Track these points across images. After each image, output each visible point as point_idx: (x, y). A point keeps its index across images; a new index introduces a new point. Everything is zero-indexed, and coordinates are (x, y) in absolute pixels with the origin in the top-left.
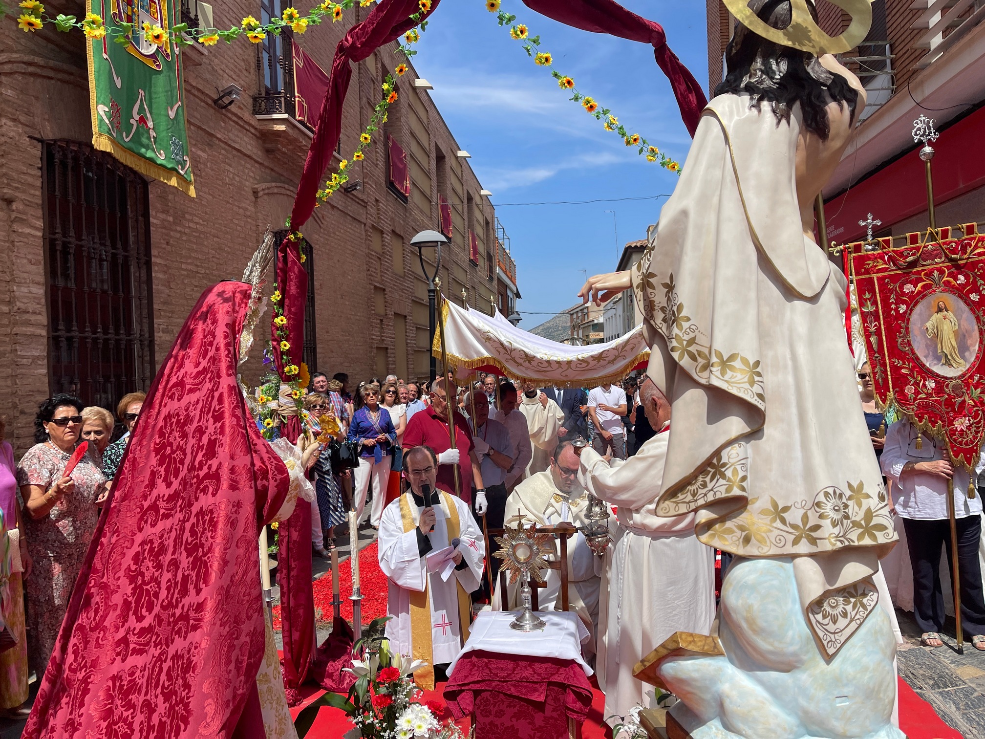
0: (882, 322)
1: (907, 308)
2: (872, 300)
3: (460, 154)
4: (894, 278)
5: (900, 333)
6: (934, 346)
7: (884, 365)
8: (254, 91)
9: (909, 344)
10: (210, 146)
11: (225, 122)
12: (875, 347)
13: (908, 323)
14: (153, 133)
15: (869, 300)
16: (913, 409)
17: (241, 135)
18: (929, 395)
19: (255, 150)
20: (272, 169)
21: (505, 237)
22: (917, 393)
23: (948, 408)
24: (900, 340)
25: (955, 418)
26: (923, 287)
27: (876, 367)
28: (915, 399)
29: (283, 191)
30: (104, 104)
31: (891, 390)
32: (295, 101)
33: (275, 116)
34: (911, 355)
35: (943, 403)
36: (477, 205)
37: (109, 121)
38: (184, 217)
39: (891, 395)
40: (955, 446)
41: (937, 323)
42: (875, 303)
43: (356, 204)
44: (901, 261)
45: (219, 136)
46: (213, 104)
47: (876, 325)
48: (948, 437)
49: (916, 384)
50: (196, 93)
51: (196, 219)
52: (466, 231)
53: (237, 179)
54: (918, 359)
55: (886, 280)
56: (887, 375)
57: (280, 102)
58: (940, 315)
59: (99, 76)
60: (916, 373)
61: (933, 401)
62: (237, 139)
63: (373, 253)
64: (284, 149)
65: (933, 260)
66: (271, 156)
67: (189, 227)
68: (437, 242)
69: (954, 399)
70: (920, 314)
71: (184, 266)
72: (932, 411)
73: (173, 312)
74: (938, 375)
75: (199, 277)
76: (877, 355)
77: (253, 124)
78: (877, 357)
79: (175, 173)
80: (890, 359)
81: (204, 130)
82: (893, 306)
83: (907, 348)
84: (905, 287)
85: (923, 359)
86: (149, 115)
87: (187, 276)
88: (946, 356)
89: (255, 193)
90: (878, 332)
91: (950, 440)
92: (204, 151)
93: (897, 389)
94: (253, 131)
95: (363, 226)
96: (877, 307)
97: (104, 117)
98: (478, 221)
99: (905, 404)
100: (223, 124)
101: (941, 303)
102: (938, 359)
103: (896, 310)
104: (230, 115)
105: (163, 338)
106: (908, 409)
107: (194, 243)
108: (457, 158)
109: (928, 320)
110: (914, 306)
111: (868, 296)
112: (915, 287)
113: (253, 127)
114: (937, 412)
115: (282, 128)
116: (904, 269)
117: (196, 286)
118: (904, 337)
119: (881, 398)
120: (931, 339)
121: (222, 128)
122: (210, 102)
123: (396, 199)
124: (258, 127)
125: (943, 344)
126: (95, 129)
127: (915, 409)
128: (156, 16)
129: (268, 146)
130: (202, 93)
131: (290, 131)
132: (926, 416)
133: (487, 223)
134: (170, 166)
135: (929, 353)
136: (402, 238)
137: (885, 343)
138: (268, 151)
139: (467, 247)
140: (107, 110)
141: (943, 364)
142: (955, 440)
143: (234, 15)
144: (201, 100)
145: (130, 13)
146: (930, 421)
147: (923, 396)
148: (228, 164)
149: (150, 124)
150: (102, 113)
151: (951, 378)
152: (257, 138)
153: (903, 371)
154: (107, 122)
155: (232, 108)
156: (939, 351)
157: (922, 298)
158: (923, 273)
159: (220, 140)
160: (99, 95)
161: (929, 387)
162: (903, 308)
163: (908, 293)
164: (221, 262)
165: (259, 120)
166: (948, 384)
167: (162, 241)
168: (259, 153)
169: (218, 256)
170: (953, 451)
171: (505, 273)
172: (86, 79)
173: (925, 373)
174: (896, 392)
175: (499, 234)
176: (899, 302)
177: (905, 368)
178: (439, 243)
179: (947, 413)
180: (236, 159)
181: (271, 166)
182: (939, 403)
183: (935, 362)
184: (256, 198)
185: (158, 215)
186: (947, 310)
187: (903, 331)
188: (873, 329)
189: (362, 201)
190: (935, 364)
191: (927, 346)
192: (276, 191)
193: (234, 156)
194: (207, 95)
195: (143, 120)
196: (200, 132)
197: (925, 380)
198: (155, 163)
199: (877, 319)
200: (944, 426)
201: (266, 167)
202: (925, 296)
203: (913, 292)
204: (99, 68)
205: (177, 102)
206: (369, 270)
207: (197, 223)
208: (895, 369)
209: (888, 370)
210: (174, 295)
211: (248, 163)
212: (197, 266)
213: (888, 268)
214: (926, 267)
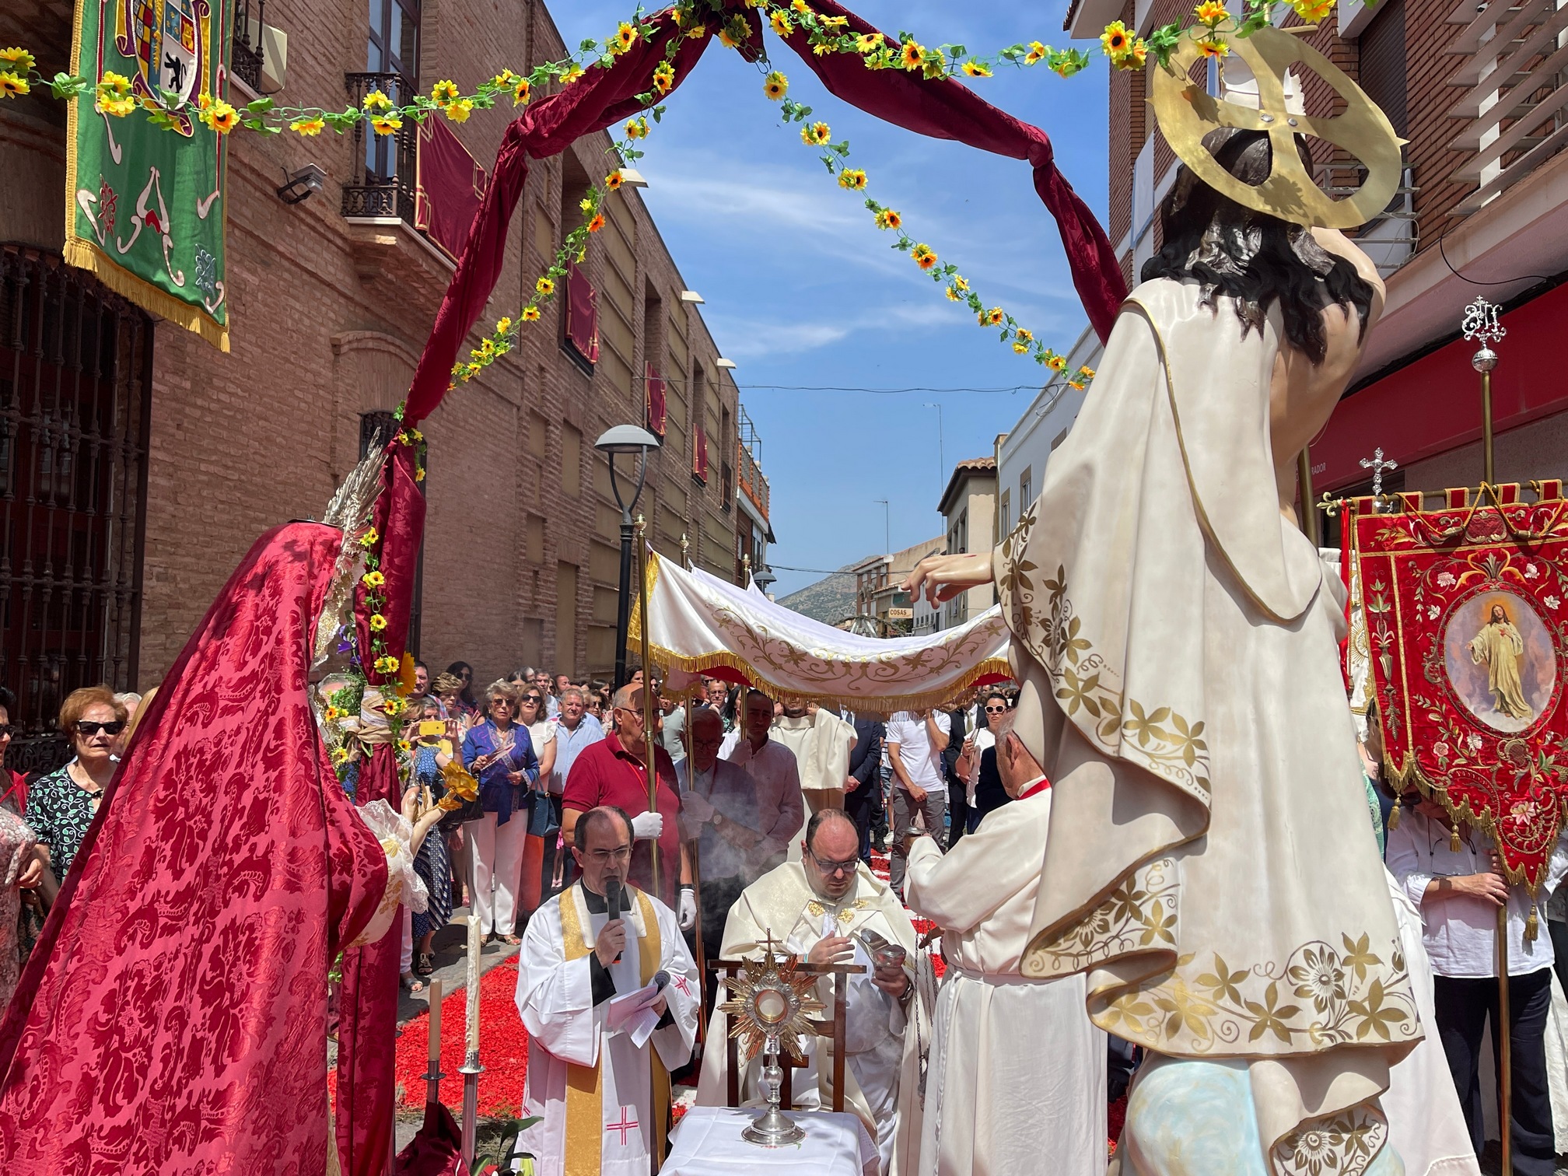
0: (1400, 632)
1: (1442, 611)
2: (1386, 594)
3: (687, 296)
4: (1423, 561)
5: (1429, 653)
6: (1483, 678)
7: (1400, 704)
8: (346, 177)
9: (1443, 671)
10: (266, 264)
11: (292, 225)
12: (1387, 673)
13: (1442, 637)
14: (167, 241)
15: (1382, 593)
16: (1445, 783)
17: (318, 248)
18: (1472, 761)
19: (340, 276)
20: (367, 309)
21: (754, 439)
22: (1453, 756)
23: (1501, 785)
24: (1428, 665)
25: (1512, 803)
26: (1469, 579)
27: (1387, 707)
28: (1449, 766)
29: (384, 346)
30: (90, 189)
31: (1411, 747)
32: (414, 198)
33: (379, 221)
34: (1445, 690)
35: (1494, 776)
36: (711, 384)
37: (96, 217)
38: (210, 383)
39: (1410, 756)
40: (1511, 850)
41: (1490, 640)
42: (1390, 599)
43: (506, 373)
44: (1435, 534)
45: (281, 248)
46: (275, 196)
47: (1389, 637)
48: (1500, 834)
49: (1452, 740)
50: (248, 175)
51: (231, 388)
52: (689, 426)
53: (307, 322)
54: (1456, 698)
55: (1410, 564)
56: (1405, 721)
57: (390, 197)
58: (1495, 628)
59: (84, 142)
60: (1451, 723)
61: (1477, 770)
62: (313, 256)
63: (529, 457)
64: (390, 276)
65: (1488, 535)
66: (368, 286)
67: (219, 401)
68: (641, 445)
69: (1513, 769)
70: (1463, 624)
71: (203, 467)
72: (1476, 788)
73: (177, 545)
74: (1488, 728)
75: (229, 487)
76: (1389, 687)
77: (341, 231)
78: (1390, 691)
79: (198, 309)
80: (1411, 694)
81: (257, 238)
82: (1419, 607)
83: (1439, 679)
84: (1440, 576)
85: (1464, 700)
86: (164, 211)
87: (208, 484)
88: (1502, 696)
89: (336, 346)
90: (1393, 649)
91: (1503, 840)
92: (254, 272)
93: (1421, 747)
94: (339, 242)
95: (515, 410)
96: (1393, 606)
97: (88, 212)
98: (709, 409)
99: (1433, 773)
100: (289, 229)
101: (1497, 608)
102: (1489, 700)
103: (1425, 613)
104: (302, 215)
105: (158, 590)
106: (1437, 781)
107: (225, 428)
108: (680, 302)
109: (1476, 634)
110: (1453, 610)
111: (1379, 586)
112: (1457, 578)
113: (340, 236)
114: (1484, 790)
115: (390, 240)
116: (1439, 546)
117: (222, 502)
118: (1436, 660)
119: (1394, 760)
120: (1479, 667)
121: (288, 234)
122: (270, 191)
123: (575, 368)
124: (349, 237)
125: (1499, 677)
126: (70, 231)
127: (1449, 782)
128: (190, 46)
129: (365, 269)
130: (259, 175)
131: (404, 247)
132: (1466, 796)
133: (726, 414)
134: (190, 298)
135: (1474, 690)
136: (581, 434)
137: (1403, 668)
138: (363, 278)
139: (689, 453)
140: (93, 199)
141: (1496, 711)
142: (1512, 840)
143: (322, 50)
144: (256, 188)
145: (147, 39)
146: (1473, 805)
147: (1463, 761)
148: (293, 297)
149: (165, 226)
150: (84, 204)
151: (1509, 735)
152: (346, 254)
153: (1432, 717)
154: (92, 219)
155: (308, 203)
156: (1491, 688)
157: (1467, 598)
158: (1470, 557)
159: (282, 255)
160: (82, 173)
161: (1472, 747)
162: (1435, 612)
163: (1445, 587)
164: (268, 461)
165: (351, 225)
166: (1504, 744)
167: (169, 422)
168: (348, 280)
169: (263, 452)
170: (1509, 858)
171: (751, 499)
172: (62, 142)
173: (1467, 723)
174: (1419, 751)
175: (745, 433)
176: (1429, 600)
177: (1435, 712)
178: (645, 447)
179: (1501, 793)
180: (307, 288)
181: (366, 302)
182: (1489, 775)
183: (1484, 706)
184: (337, 355)
185: (167, 377)
186: (1507, 621)
187: (1434, 649)
188: (1385, 643)
189: (517, 368)
190: (1484, 710)
191: (1472, 678)
192: (370, 345)
193: (304, 283)
194: (266, 179)
195: (152, 219)
196: (250, 240)
197: (1466, 735)
198: (168, 292)
199: (1392, 626)
200: (1494, 814)
201: (357, 304)
202: (1472, 594)
203: (1452, 586)
204: (87, 126)
205: (214, 191)
206: (520, 486)
207: (231, 394)
208: (1419, 713)
209: (1408, 712)
210: (182, 515)
211: (327, 296)
212: (226, 467)
213: (1414, 543)
214: (1476, 547)
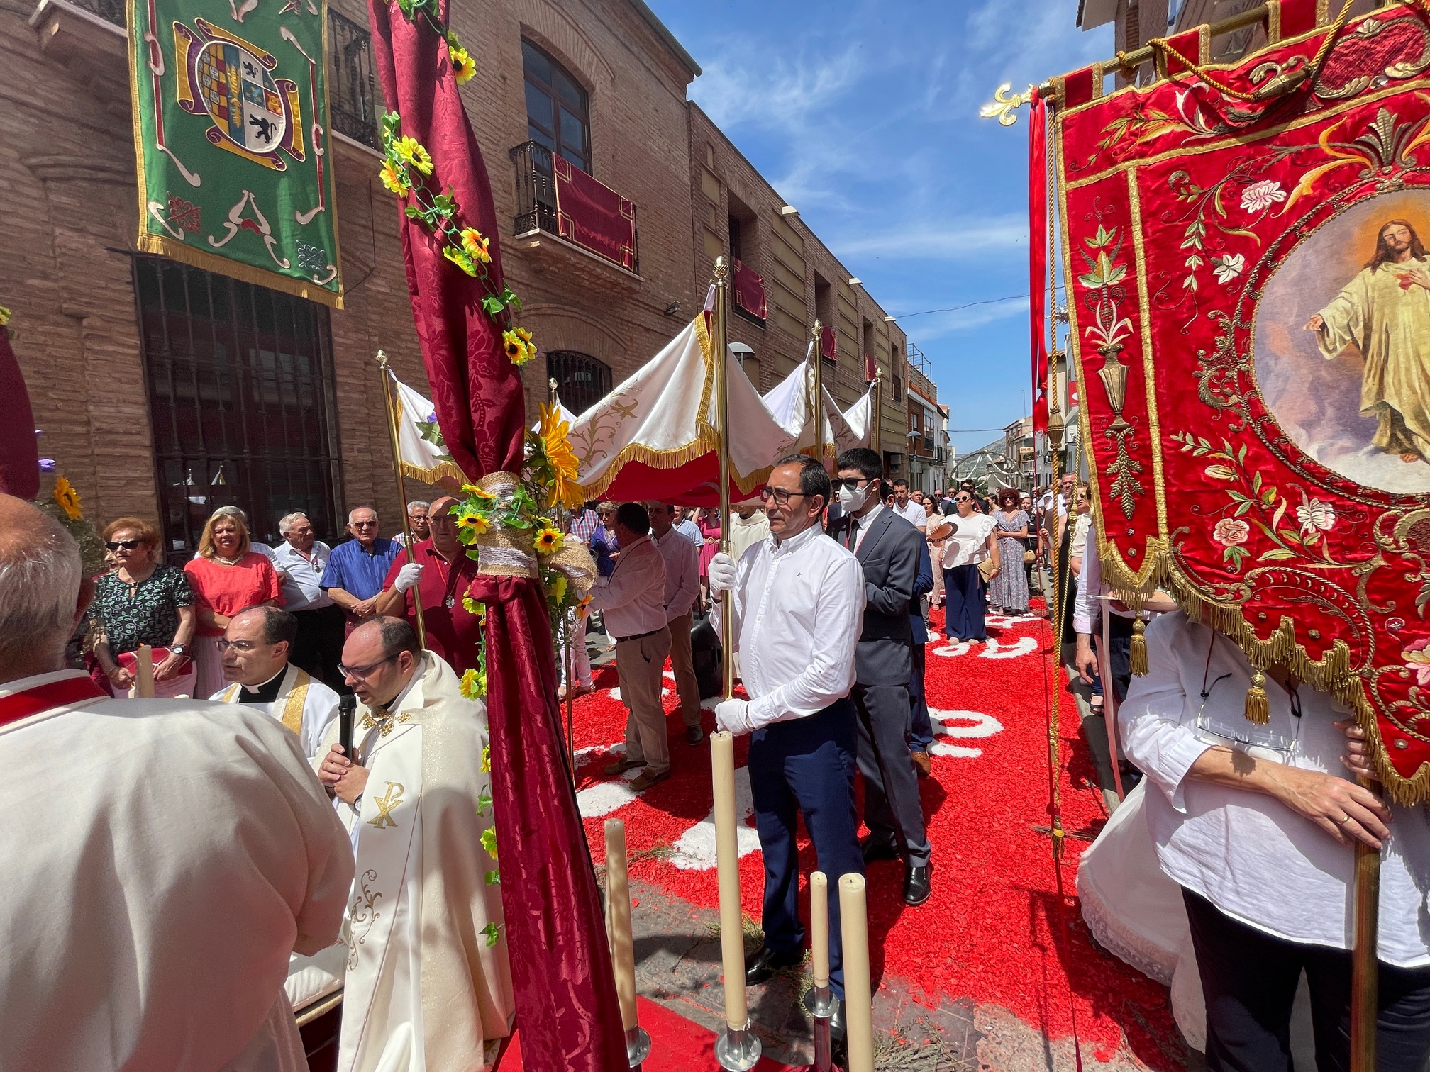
0: (1145, 317)
1: (1249, 262)
2: (1117, 248)
3: (852, 281)
5: (1214, 349)
6: (1344, 385)
7: (1144, 453)
9: (1245, 383)
12: (1116, 398)
13: (1247, 315)
14: (269, 240)
15: (1108, 249)
16: (1237, 595)
18: (1306, 553)
21: (925, 362)
22: (1258, 543)
23: (1382, 603)
24: (1207, 374)
25: (1407, 640)
26: (1321, 182)
27: (1113, 458)
28: (1249, 564)
30: (158, 201)
31: (1163, 529)
32: (556, 217)
33: (531, 233)
34: (1247, 419)
35: (1362, 584)
37: (165, 219)
39: (1160, 546)
40: (1401, 735)
41: (1369, 303)
47: (1122, 329)
48: (1371, 699)
49: (1260, 515)
52: (861, 354)
54: (1273, 431)
55: (1173, 177)
56: (1151, 483)
58: (1385, 274)
59: (150, 171)
60: (1258, 479)
61: (1320, 572)
64: (549, 267)
65: (1377, 71)
69: (1415, 571)
72: (1314, 606)
74: (1350, 487)
76: (1119, 422)
78: (1119, 430)
79: (304, 282)
80: (1164, 434)
82: (1193, 262)
83: (1234, 399)
84: (1248, 192)
85: (1295, 434)
86: (262, 220)
88: (1396, 419)
90: (1130, 352)
91: (1378, 710)
93: (1186, 529)
96: (1132, 271)
97: (158, 216)
98: (879, 345)
99: (1210, 577)
106: (1220, 592)
108: (849, 286)
109: (1331, 295)
110: (1276, 257)
111: (1102, 238)
112: (1288, 185)
113: (511, 247)
114: (1335, 610)
115: (536, 244)
116: (1249, 130)
118: (1228, 361)
119: (1123, 552)
120: (1336, 365)
123: (751, 323)
124: (520, 248)
125: (1389, 379)
126: (142, 229)
127: (1246, 593)
128: (279, 111)
129: (534, 266)
131: (549, 247)
132: (1287, 621)
133: (894, 349)
134: (297, 275)
135: (1322, 412)
137: (1150, 384)
138: (538, 272)
140: (162, 207)
141: (1378, 450)
142: (1403, 715)
145: (224, 104)
146: (1302, 637)
147: (1284, 554)
149: (265, 230)
150: (153, 211)
151: (1410, 500)
152: (520, 258)
153: (1212, 472)
154: (162, 221)
156: (1367, 403)
158: (1324, 135)
160: (150, 191)
161: (1307, 525)
162: (1230, 267)
163: (1258, 213)
165: (519, 240)
166: (1395, 519)
167: (354, 360)
168: (523, 274)
170: (1392, 750)
173: (1299, 479)
174: (1181, 536)
176: (1216, 245)
177: (1221, 462)
179: (1377, 619)
182: (1349, 581)
183: (1346, 442)
184: (519, 319)
186: (1418, 253)
187: (1224, 341)
188: (1113, 343)
190: (1344, 451)
191: (1317, 389)
192: (549, 312)
195: (252, 224)
197: (1295, 502)
198: (279, 273)
199: (1129, 308)
200: (1356, 660)
201: (536, 288)
202: (1326, 212)
203: (1276, 207)
204: (151, 163)
205: (317, 206)
208: (1180, 464)
209: (1158, 466)
213: (1185, 135)
214: (1343, 108)
